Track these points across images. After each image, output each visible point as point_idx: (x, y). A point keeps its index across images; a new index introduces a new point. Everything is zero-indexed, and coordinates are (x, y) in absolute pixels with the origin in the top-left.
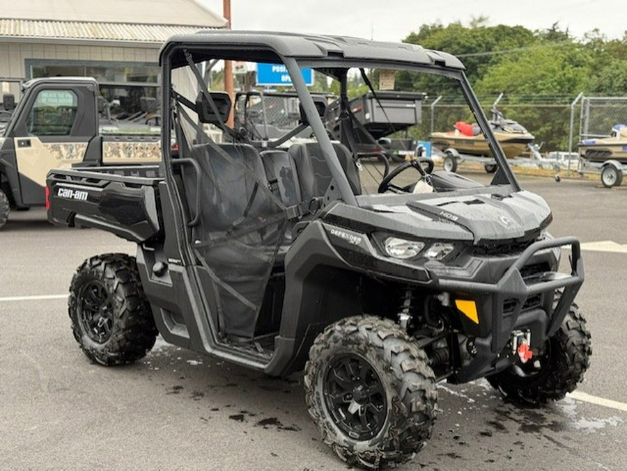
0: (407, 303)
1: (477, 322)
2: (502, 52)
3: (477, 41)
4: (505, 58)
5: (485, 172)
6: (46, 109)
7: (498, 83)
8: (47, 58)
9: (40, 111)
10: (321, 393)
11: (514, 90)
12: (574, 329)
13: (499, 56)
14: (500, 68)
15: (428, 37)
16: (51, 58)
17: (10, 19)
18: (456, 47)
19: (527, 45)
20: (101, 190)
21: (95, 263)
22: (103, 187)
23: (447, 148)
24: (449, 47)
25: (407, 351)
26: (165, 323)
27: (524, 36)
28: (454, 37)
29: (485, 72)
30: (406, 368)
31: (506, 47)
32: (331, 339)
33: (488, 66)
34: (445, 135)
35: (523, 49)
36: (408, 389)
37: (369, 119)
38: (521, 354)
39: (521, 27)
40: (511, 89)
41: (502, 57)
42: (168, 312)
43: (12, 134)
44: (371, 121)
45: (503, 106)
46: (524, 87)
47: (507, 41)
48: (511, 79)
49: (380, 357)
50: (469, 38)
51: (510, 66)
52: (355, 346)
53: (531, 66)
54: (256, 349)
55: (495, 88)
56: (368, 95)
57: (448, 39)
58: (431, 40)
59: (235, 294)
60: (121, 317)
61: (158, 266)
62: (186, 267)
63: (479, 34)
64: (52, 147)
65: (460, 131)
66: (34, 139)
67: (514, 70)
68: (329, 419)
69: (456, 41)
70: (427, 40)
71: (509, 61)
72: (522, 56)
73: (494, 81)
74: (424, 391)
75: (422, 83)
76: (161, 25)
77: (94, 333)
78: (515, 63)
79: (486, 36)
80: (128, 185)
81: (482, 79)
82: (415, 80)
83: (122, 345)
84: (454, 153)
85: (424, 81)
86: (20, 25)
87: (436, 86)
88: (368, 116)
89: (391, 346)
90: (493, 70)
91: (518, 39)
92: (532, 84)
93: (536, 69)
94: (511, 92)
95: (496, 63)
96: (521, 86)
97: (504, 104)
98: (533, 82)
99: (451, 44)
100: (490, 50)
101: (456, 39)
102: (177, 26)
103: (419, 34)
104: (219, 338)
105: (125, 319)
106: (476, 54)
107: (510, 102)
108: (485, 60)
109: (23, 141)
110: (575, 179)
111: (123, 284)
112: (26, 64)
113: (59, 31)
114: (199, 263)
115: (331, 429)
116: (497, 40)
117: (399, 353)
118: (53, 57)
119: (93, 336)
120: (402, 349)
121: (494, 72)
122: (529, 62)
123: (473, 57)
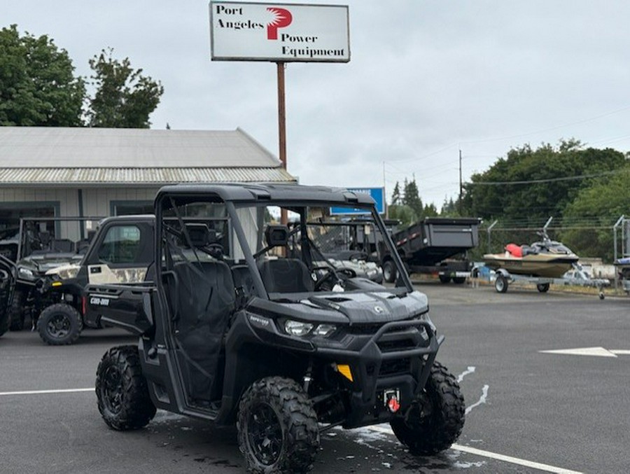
0: (310, 369)
1: (351, 379)
2: (592, 176)
3: (566, 166)
4: (596, 181)
5: (537, 291)
6: (127, 243)
7: (589, 206)
8: (129, 199)
9: (122, 245)
10: (246, 434)
11: (605, 212)
12: (448, 392)
13: (590, 179)
14: (590, 192)
15: (516, 163)
16: (132, 199)
17: (98, 168)
18: (544, 172)
19: (618, 168)
20: (116, 297)
21: (113, 352)
22: (119, 295)
23: (498, 268)
24: (537, 172)
25: (295, 398)
26: (156, 393)
27: (615, 159)
28: (542, 162)
29: (576, 196)
30: (293, 409)
31: (596, 170)
32: (251, 393)
33: (578, 189)
34: (496, 257)
35: (613, 172)
36: (293, 424)
37: (427, 243)
38: (391, 406)
39: (612, 150)
40: (602, 211)
41: (592, 181)
42: (159, 385)
43: (86, 263)
44: (429, 245)
45: (594, 228)
46: (615, 209)
47: (597, 165)
48: (602, 201)
49: (277, 403)
50: (558, 163)
51: (600, 189)
52: (264, 397)
53: (622, 188)
54: (211, 407)
55: (586, 211)
56: (425, 221)
57: (536, 165)
58: (520, 166)
59: (199, 368)
60: (128, 391)
61: (151, 351)
62: (169, 350)
63: (567, 158)
64: (118, 272)
65: (510, 253)
66: (104, 267)
67: (604, 193)
68: (251, 453)
69: (544, 167)
70: (515, 167)
71: (599, 184)
72: (613, 179)
73: (585, 204)
74: (306, 426)
75: (512, 207)
76: (224, 168)
77: (112, 406)
78: (605, 186)
79: (575, 160)
80: (134, 292)
81: (572, 202)
82: (505, 205)
83: (129, 413)
84: (504, 272)
85: (514, 205)
86: (105, 173)
87: (527, 210)
88: (425, 241)
89: (284, 395)
90: (583, 193)
91: (609, 163)
92: (624, 206)
93: (627, 191)
94: (602, 214)
95: (587, 187)
96: (613, 208)
97: (596, 226)
98: (625, 204)
99: (539, 169)
100: (580, 174)
101: (545, 164)
102: (238, 168)
103: (508, 161)
104: (189, 402)
105: (131, 392)
106: (566, 178)
107: (601, 224)
108: (576, 184)
109: (94, 268)
110: (623, 297)
111: (131, 367)
112: (111, 204)
113: (137, 177)
114: (177, 347)
115: (252, 459)
116: (587, 164)
117: (289, 400)
118: (134, 198)
119: (111, 408)
120: (292, 397)
121: (585, 196)
122: (620, 185)
123: (562, 181)
